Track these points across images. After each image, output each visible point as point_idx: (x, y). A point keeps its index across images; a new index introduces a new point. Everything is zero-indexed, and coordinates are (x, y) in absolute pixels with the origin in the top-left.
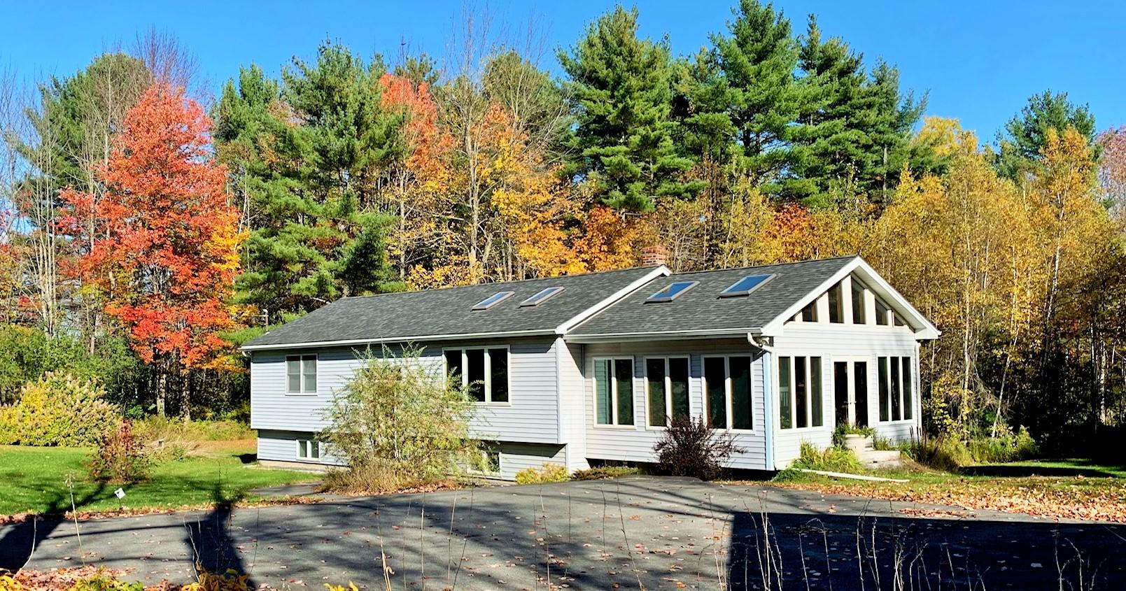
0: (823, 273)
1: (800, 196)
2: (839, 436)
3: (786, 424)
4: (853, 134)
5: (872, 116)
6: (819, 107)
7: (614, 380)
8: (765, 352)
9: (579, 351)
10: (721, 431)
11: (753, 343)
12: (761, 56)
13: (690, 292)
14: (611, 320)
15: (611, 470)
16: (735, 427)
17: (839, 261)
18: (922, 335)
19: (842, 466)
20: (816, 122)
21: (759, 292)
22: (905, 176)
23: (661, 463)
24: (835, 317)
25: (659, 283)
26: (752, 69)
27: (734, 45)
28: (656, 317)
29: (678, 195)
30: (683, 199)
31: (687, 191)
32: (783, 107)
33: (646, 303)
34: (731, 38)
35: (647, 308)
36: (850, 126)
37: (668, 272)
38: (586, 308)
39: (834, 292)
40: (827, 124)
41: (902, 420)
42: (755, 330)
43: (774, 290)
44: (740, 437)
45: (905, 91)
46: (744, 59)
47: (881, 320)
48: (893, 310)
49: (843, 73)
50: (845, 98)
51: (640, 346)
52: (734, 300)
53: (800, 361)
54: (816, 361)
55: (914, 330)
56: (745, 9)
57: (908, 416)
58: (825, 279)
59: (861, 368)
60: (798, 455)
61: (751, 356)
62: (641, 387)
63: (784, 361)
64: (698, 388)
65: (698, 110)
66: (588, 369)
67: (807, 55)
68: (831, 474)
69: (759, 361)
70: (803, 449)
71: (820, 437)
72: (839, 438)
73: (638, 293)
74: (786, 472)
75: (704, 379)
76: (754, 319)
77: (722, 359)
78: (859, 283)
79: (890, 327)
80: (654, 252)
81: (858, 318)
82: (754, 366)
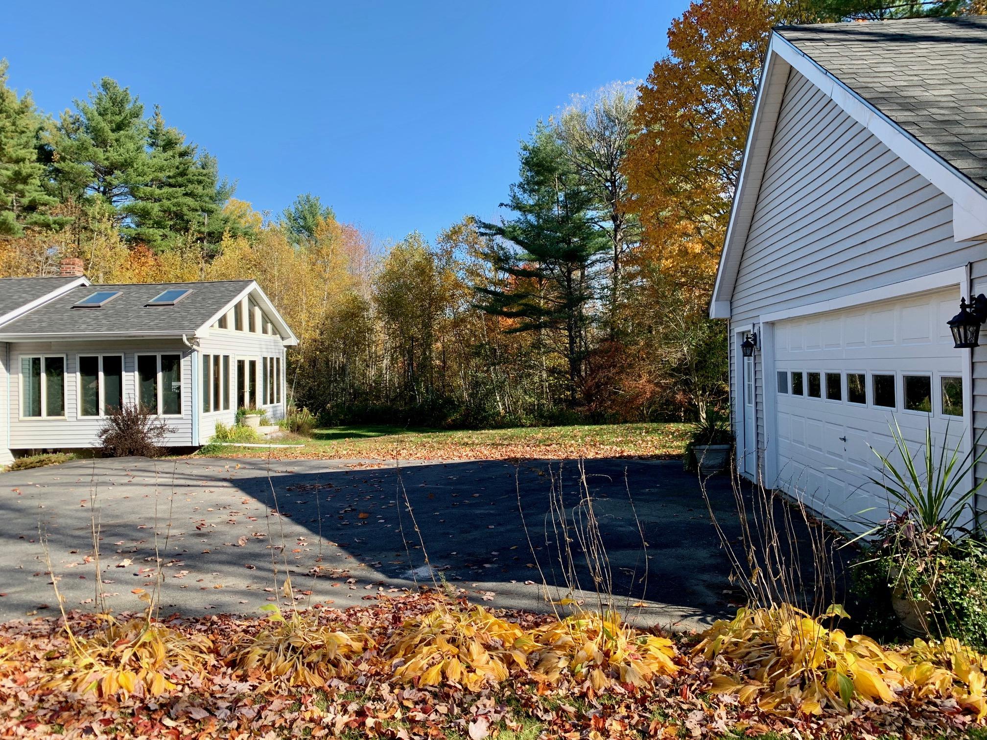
0: (231, 291)
1: (149, 241)
2: (241, 416)
3: (206, 409)
4: (189, 201)
5: (199, 190)
6: (162, 176)
7: (43, 376)
8: (194, 350)
9: (5, 349)
10: (154, 416)
11: (187, 343)
12: (119, 127)
13: (116, 300)
14: (40, 321)
15: (53, 457)
16: (165, 412)
17: (241, 283)
18: (287, 342)
19: (249, 438)
20: (160, 188)
21: (181, 303)
22: (226, 235)
23: (106, 448)
24: (239, 327)
25: (79, 291)
26: (112, 136)
27: (96, 114)
28: (89, 320)
29: (47, 226)
30: (51, 230)
31: (55, 222)
32: (140, 170)
33: (74, 307)
34: (93, 108)
35: (75, 312)
36: (186, 194)
37: (87, 283)
38: (12, 309)
39: (238, 308)
40: (171, 190)
41: (275, 404)
42: (190, 332)
43: (193, 302)
44: (171, 420)
45: (222, 177)
46: (106, 127)
47: (265, 331)
48: (272, 323)
49: (182, 155)
50: (183, 174)
51: (70, 345)
52: (161, 308)
53: (216, 358)
54: (226, 358)
55: (283, 339)
56: (105, 86)
57: (278, 401)
58: (235, 296)
59: (253, 364)
60: (214, 433)
61: (181, 354)
62: (73, 382)
63: (206, 357)
64: (131, 381)
65: (63, 159)
66: (13, 366)
67: (154, 134)
68: (245, 445)
69: (188, 358)
70: (217, 428)
71: (227, 417)
72: (241, 417)
73: (61, 299)
74: (208, 446)
75: (137, 373)
76: (186, 323)
77: (155, 357)
78: (253, 300)
79: (270, 336)
80: (73, 264)
81: (252, 328)
82: (184, 362)
